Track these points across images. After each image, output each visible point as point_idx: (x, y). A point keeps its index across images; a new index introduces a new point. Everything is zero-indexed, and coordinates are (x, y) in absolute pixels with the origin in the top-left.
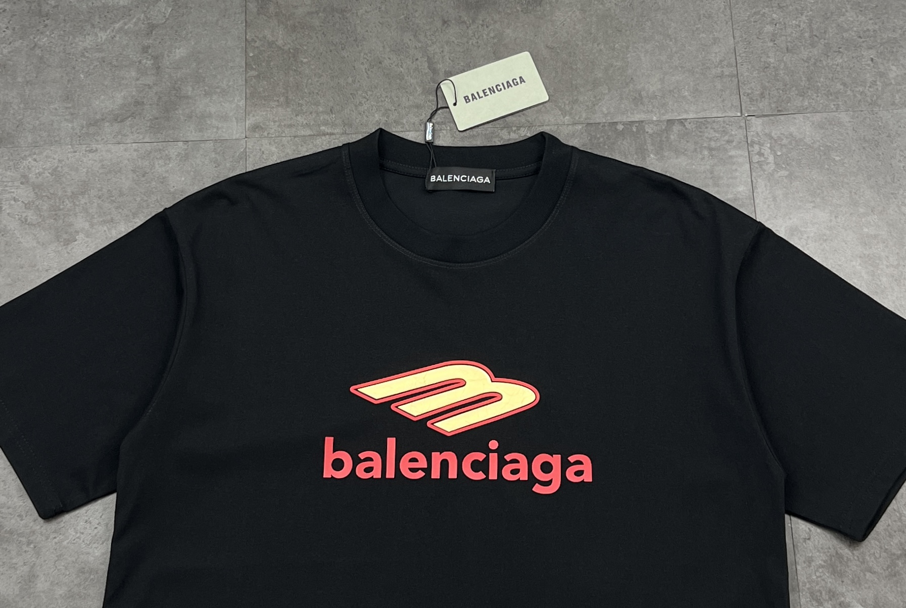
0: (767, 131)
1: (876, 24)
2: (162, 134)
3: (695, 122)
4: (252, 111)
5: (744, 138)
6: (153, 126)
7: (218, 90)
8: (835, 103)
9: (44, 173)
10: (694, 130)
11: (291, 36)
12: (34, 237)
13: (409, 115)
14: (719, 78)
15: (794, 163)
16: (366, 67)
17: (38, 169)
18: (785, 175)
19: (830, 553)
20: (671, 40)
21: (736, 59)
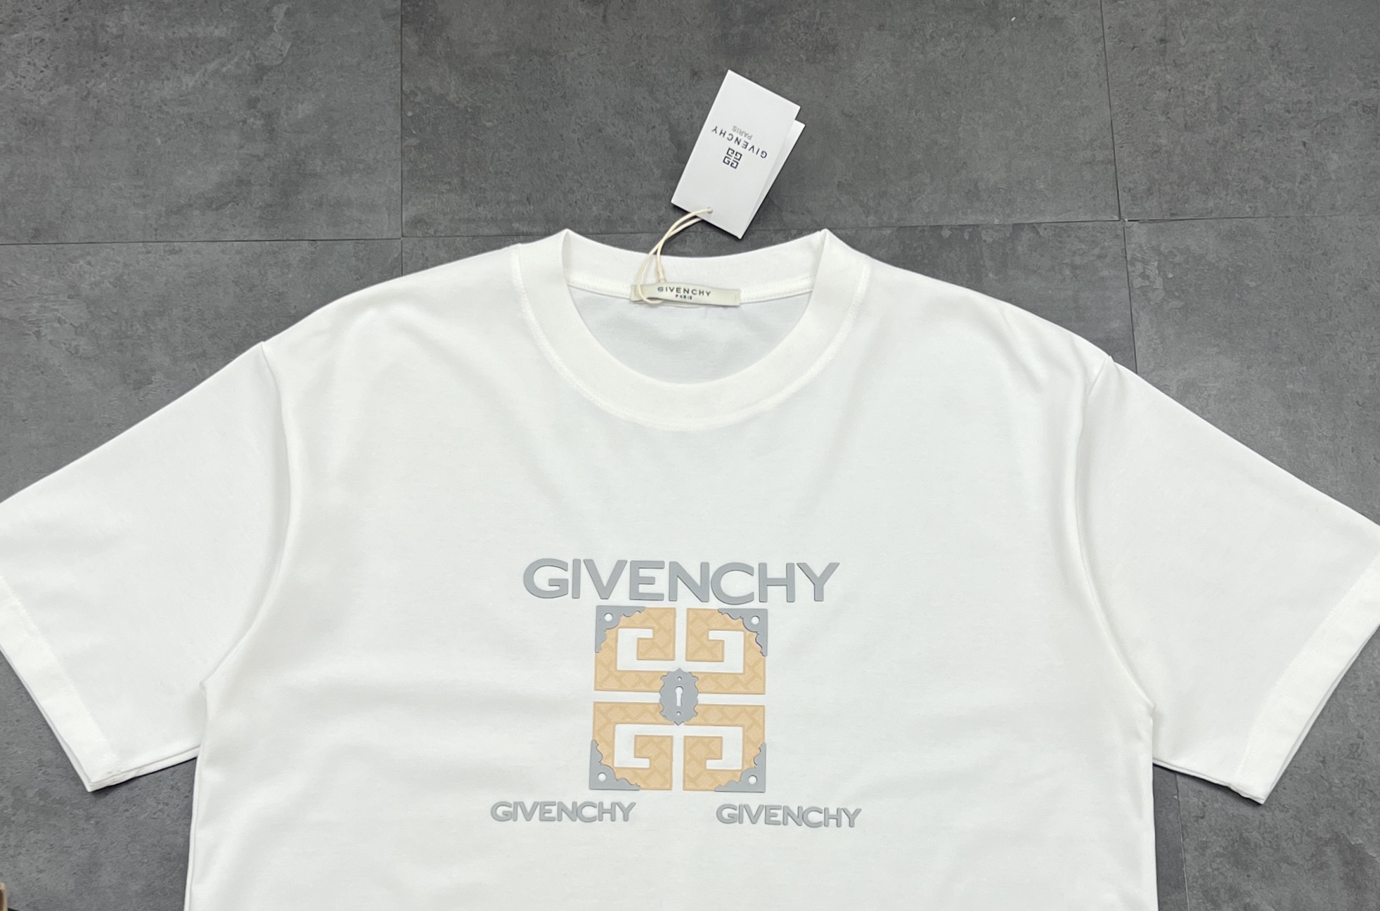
0: (1154, 243)
1: (1310, 93)
2: (278, 228)
3: (1053, 228)
4: (411, 197)
5: (1122, 252)
6: (264, 216)
7: (361, 166)
8: (1252, 205)
9: (103, 283)
10: (1051, 238)
11: (469, 88)
12: (89, 377)
13: (642, 209)
14: (1089, 165)
15: (1191, 290)
16: (580, 137)
17: (94, 277)
18: (1179, 306)
19: (1231, 837)
20: (1021, 109)
21: (1113, 138)
